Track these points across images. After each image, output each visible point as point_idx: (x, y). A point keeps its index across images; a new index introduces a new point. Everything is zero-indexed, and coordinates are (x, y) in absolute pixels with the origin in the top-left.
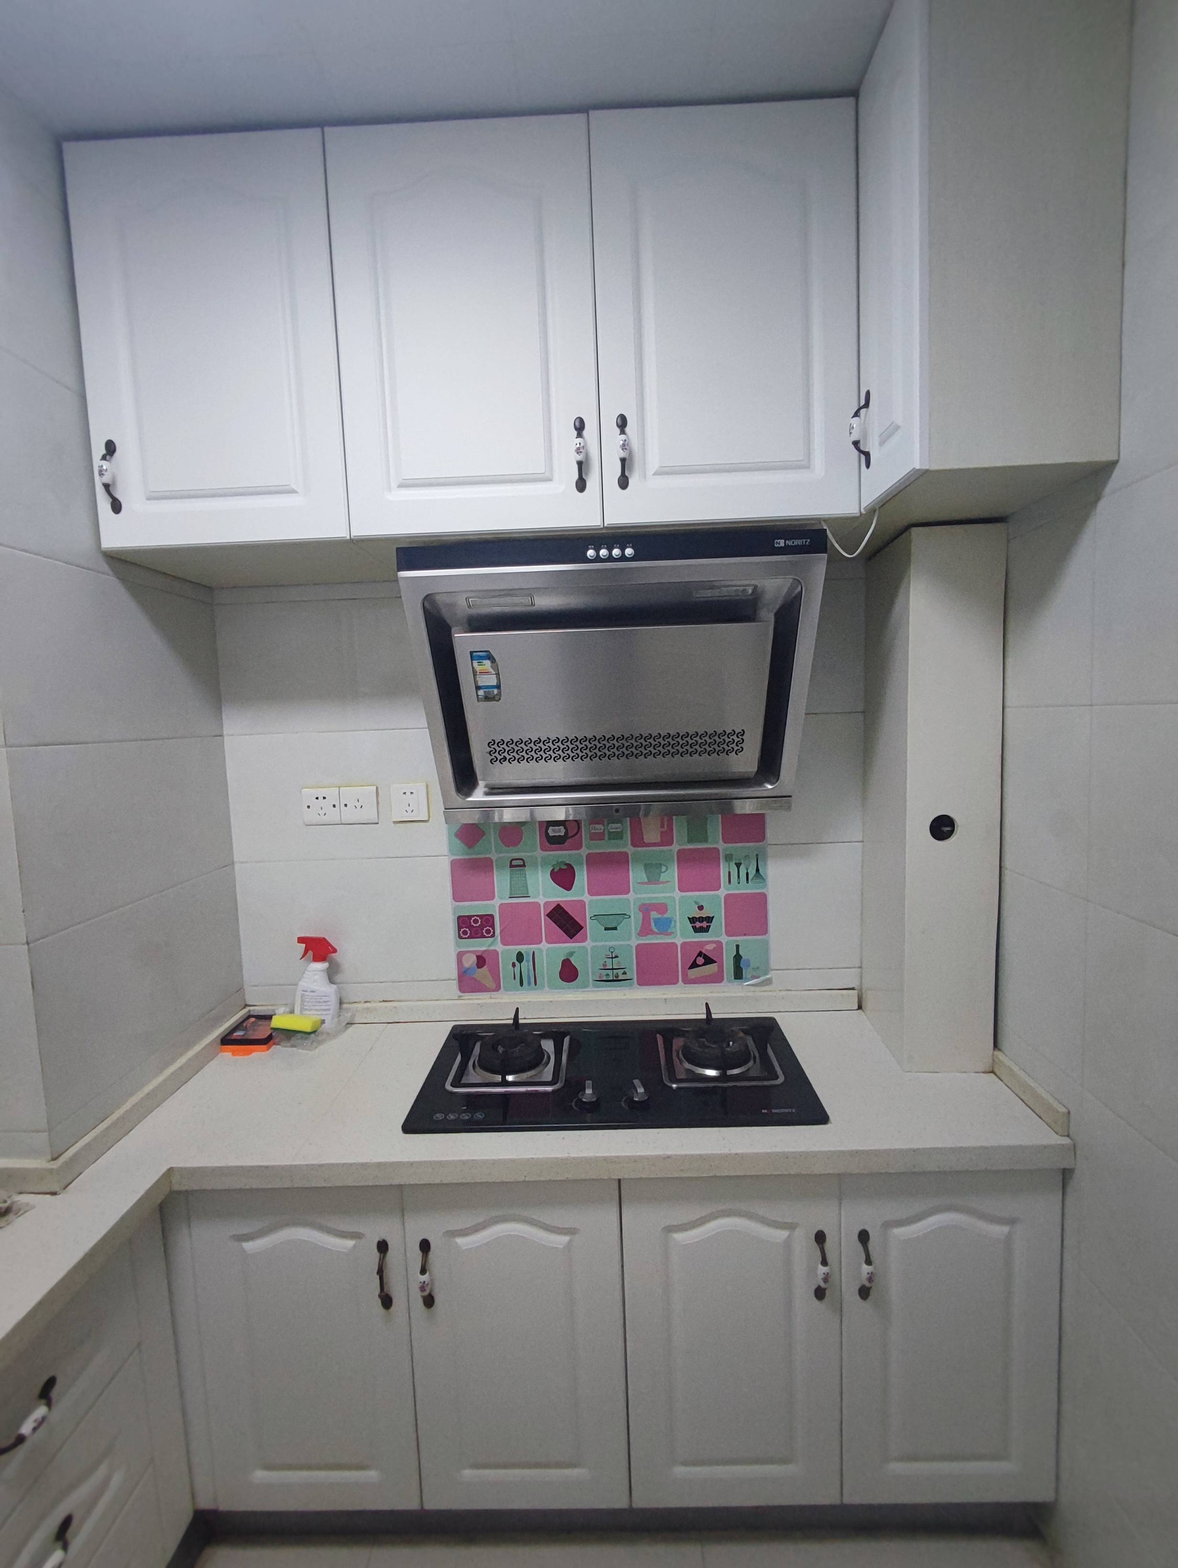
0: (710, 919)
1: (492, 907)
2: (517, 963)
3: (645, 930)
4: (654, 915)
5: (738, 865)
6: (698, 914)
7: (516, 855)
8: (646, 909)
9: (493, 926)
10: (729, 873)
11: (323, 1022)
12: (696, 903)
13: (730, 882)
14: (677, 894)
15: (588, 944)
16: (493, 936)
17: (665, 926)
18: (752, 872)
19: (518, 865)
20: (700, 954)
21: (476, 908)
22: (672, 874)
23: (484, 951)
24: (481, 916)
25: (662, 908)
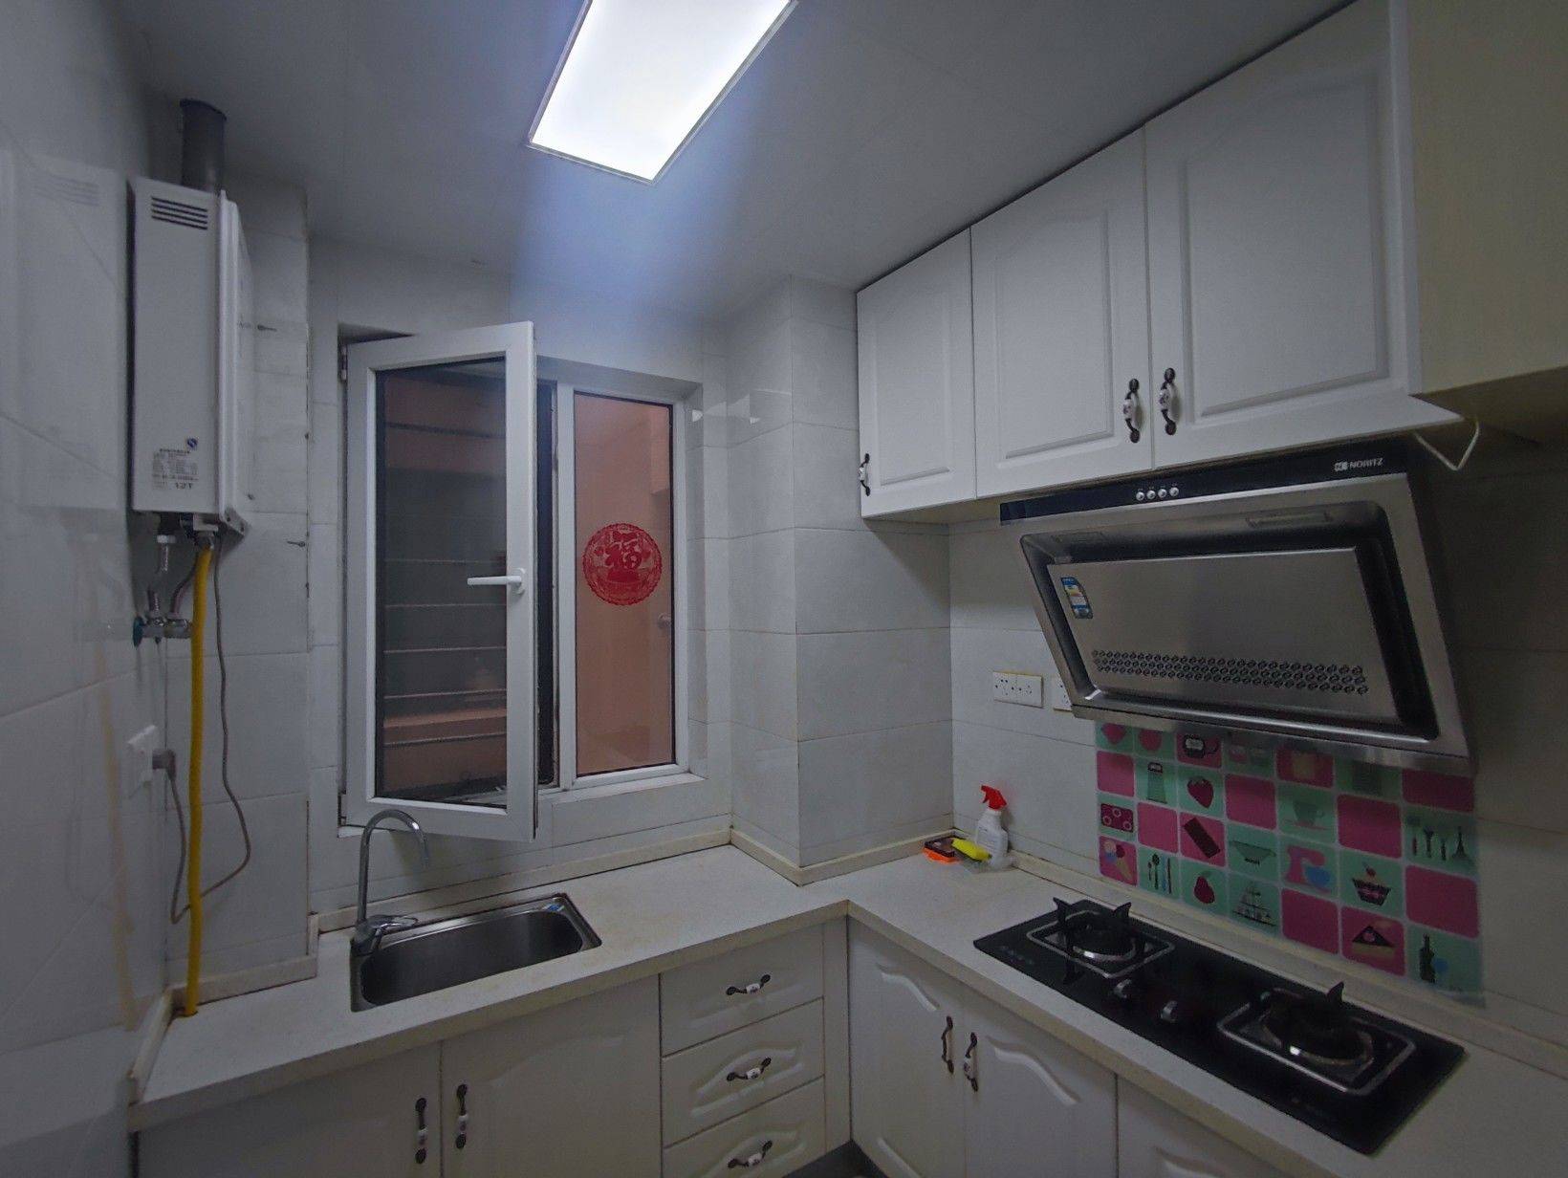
0: (1384, 891)
1: (1133, 803)
2: (1152, 863)
3: (1294, 875)
4: (1305, 862)
5: (1429, 834)
6: (1367, 879)
7: (1155, 759)
8: (1296, 853)
9: (1132, 821)
10: (1415, 841)
11: (990, 856)
12: (1365, 864)
13: (1415, 851)
14: (1337, 846)
15: (1226, 869)
16: (1131, 831)
17: (1322, 880)
18: (1452, 848)
19: (1156, 771)
20: (1370, 929)
21: (1118, 800)
22: (1332, 821)
23: (1124, 843)
24: (1122, 810)
25: (1317, 857)
